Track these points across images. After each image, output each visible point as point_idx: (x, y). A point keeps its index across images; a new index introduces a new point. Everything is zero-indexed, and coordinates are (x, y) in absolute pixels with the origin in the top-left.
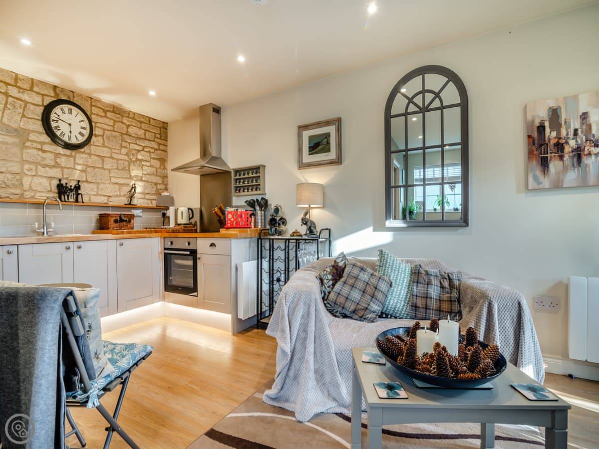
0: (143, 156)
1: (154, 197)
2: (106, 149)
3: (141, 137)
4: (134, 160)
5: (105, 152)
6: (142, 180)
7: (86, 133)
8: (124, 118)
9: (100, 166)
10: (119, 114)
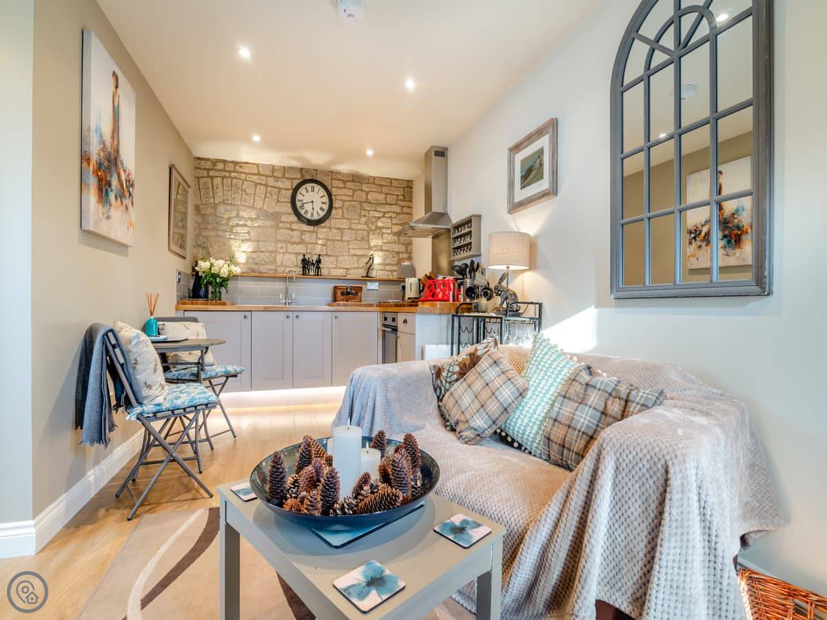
0: (383, 222)
1: (395, 268)
2: (345, 220)
3: (381, 202)
4: (373, 228)
5: (344, 224)
6: (382, 250)
7: (326, 207)
8: (364, 185)
9: (339, 238)
10: (359, 182)
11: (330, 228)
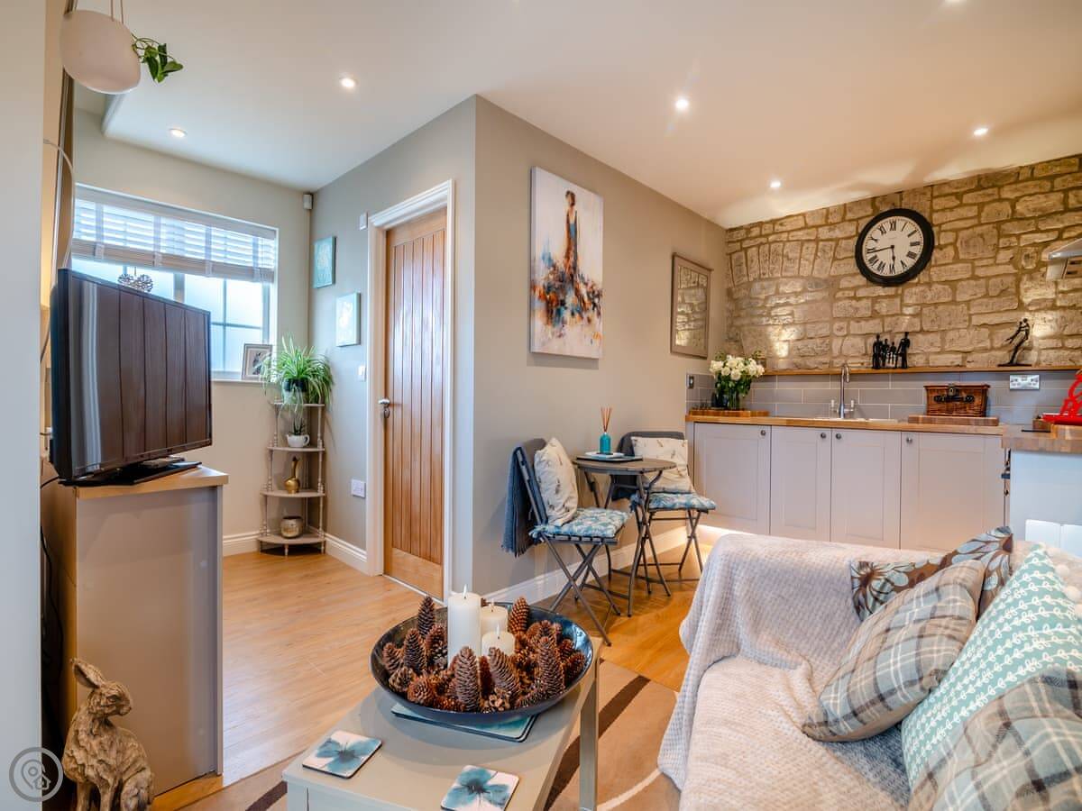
2: (961, 265)
3: (1053, 210)
4: (1030, 267)
5: (961, 271)
6: (1052, 308)
7: (919, 250)
8: (1006, 188)
9: (948, 299)
10: (993, 186)
11: (929, 284)
